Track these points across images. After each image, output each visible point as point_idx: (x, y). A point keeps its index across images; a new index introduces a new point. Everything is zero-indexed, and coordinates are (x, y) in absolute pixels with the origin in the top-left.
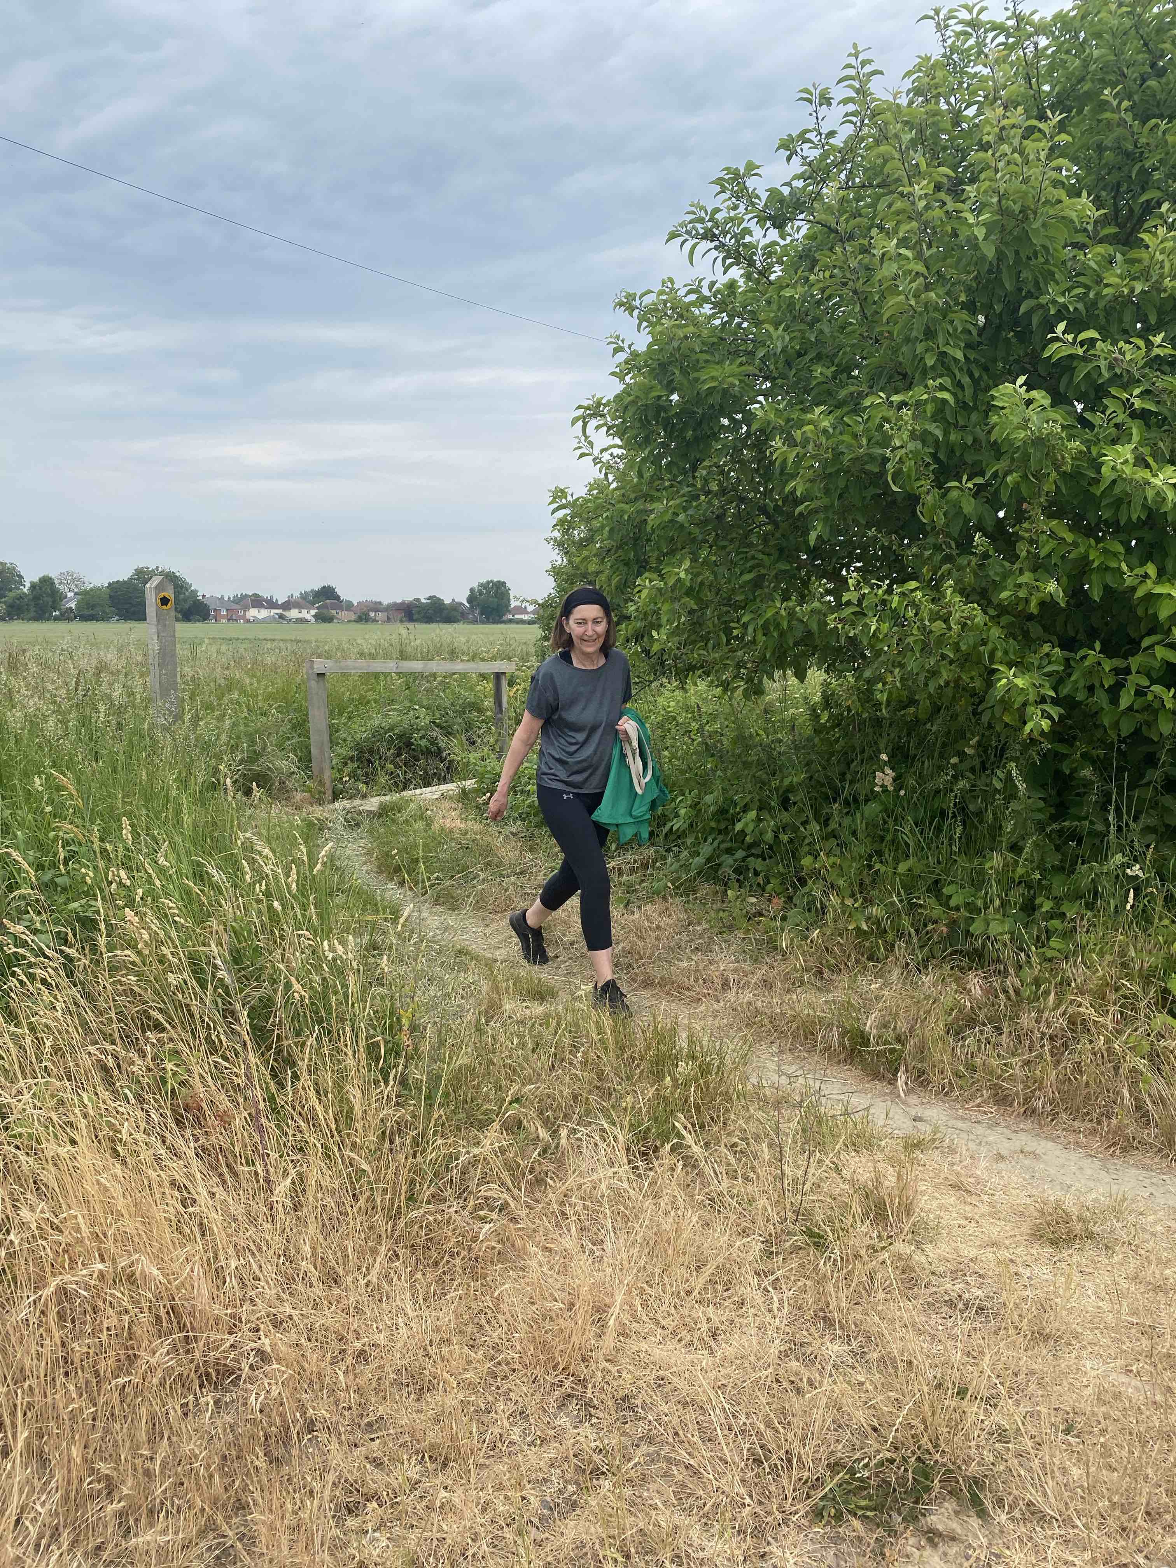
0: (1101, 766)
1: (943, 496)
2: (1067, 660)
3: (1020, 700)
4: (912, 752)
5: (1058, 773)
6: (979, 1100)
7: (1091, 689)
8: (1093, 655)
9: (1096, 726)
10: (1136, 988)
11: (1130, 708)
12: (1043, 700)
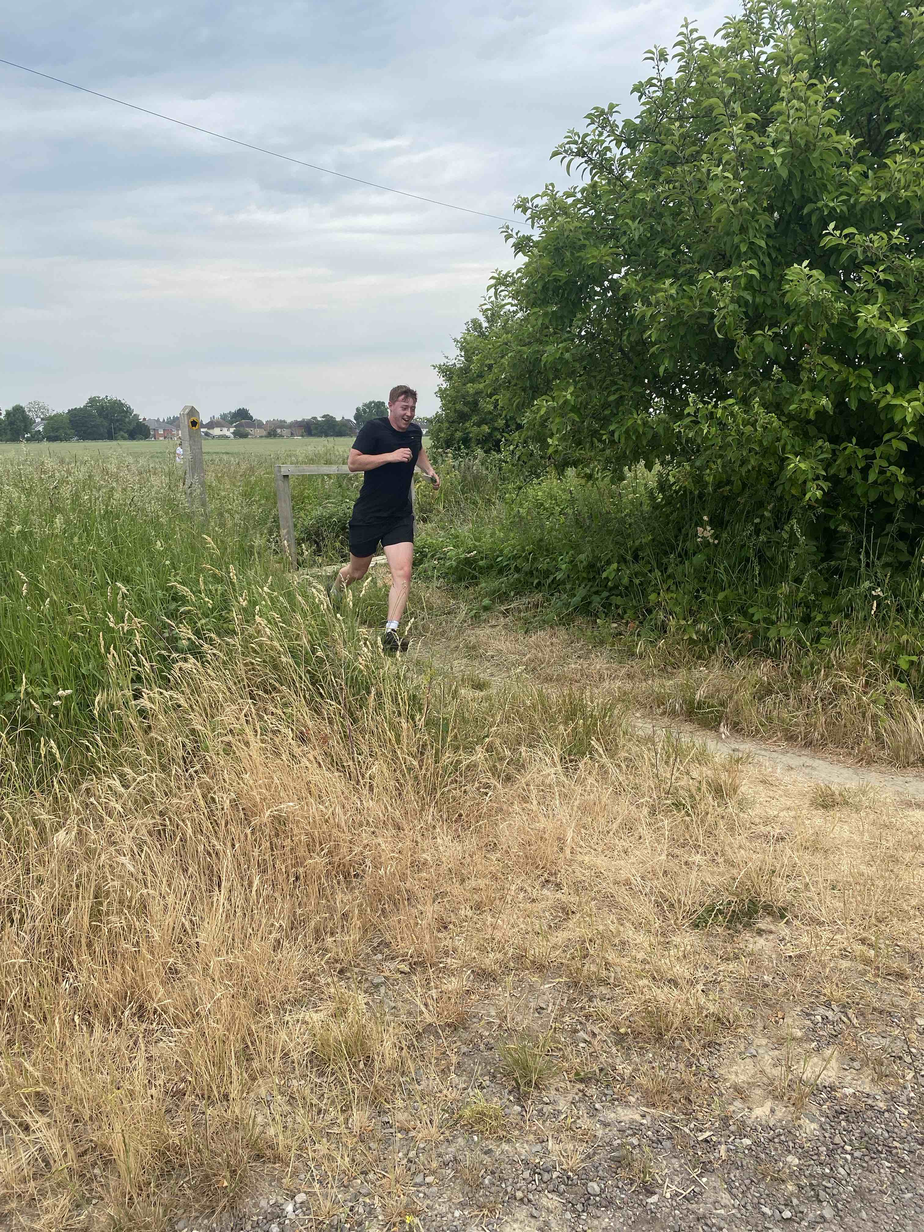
0: (856, 523)
1: (752, 340)
2: (834, 451)
3: (801, 479)
4: (726, 518)
5: (827, 530)
6: (775, 739)
7: (849, 470)
8: (851, 446)
9: (853, 496)
10: (878, 665)
11: (875, 482)
12: (817, 478)
